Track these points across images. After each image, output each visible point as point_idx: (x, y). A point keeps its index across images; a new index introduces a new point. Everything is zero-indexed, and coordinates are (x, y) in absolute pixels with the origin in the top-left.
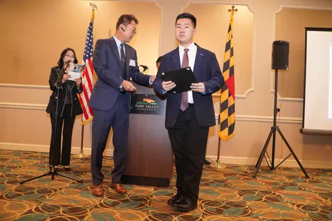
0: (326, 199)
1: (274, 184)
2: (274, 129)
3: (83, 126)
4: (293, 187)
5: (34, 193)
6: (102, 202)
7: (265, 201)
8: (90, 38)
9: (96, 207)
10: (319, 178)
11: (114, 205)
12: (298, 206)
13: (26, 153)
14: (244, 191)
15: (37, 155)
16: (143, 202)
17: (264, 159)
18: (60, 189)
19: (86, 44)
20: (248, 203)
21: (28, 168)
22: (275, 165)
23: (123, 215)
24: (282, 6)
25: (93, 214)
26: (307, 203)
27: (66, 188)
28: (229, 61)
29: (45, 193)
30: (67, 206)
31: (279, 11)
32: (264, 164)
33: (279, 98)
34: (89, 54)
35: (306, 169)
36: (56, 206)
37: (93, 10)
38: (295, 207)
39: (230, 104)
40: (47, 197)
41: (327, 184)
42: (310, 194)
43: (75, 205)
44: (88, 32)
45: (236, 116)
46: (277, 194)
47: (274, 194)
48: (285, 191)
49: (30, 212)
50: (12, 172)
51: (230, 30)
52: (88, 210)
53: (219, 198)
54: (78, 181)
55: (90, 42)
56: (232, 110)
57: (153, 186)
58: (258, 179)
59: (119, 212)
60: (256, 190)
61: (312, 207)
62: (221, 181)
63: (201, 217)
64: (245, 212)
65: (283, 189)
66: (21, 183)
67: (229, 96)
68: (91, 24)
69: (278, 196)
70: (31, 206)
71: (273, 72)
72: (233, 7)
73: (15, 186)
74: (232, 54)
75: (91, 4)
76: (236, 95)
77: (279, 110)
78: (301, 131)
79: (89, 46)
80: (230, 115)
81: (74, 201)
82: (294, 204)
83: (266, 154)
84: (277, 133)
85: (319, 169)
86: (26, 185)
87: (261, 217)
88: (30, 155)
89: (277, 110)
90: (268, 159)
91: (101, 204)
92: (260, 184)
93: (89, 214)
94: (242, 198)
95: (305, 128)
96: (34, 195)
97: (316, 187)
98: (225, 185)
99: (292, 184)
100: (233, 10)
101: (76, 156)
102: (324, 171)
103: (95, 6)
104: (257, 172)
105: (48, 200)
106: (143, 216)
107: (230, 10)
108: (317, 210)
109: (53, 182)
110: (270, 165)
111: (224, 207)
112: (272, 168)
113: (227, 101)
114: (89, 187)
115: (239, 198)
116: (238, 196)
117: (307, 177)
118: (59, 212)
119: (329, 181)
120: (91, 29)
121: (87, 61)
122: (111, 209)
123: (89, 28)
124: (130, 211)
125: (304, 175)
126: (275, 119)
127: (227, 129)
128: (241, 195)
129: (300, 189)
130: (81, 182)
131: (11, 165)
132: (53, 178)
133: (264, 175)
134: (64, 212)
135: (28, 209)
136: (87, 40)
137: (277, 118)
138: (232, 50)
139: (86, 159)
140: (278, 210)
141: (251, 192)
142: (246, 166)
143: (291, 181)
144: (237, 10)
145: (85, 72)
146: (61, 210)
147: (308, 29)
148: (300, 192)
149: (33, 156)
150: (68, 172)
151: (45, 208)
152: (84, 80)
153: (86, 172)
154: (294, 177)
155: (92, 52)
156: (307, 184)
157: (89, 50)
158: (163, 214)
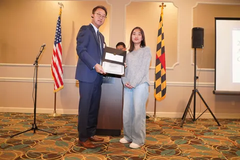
0: (234, 141)
1: (196, 131)
2: (194, 92)
3: (55, 93)
4: (209, 133)
5: (21, 144)
6: (72, 149)
7: (191, 144)
8: (59, 29)
9: (68, 153)
10: (228, 125)
11: (81, 151)
12: (215, 147)
13: (13, 114)
14: (174, 137)
15: (22, 115)
16: (102, 148)
17: (188, 113)
18: (40, 140)
19: (56, 33)
20: (179, 146)
21: (16, 126)
22: (196, 117)
23: (88, 158)
24: (197, 4)
25: (65, 158)
26: (220, 144)
27: (45, 139)
28: (161, 43)
29: (29, 143)
30: (46, 153)
31: (195, 6)
32: (189, 116)
33: (197, 69)
34: (58, 40)
35: (220, 119)
36: (37, 153)
37: (61, 8)
38: (213, 148)
39: (162, 74)
40: (31, 147)
41: (234, 130)
42: (222, 138)
43: (51, 152)
44: (58, 24)
45: (167, 82)
46: (199, 138)
47: (197, 138)
49: (19, 158)
50: (4, 129)
51: (161, 20)
52: (62, 155)
53: (157, 143)
54: (53, 134)
55: (59, 31)
56: (164, 79)
57: (108, 135)
58: (184, 128)
59: (85, 156)
60: (184, 136)
61: (224, 147)
62: (158, 131)
63: (145, 158)
64: (177, 152)
65: (203, 135)
66: (11, 137)
67: (162, 68)
68: (60, 18)
69: (200, 139)
70: (19, 154)
71: (192, 51)
72: (163, 4)
73: (6, 140)
74: (163, 38)
75: (59, 3)
76: (166, 68)
77: (198, 78)
78: (214, 92)
79: (58, 34)
80: (162, 82)
81: (52, 149)
82: (211, 145)
83: (189, 110)
84: (197, 94)
85: (227, 119)
86: (15, 138)
87: (188, 156)
88: (17, 116)
89: (196, 78)
90: (191, 113)
91: (71, 151)
92: (186, 131)
93: (63, 158)
94: (174, 142)
95: (217, 90)
97: (226, 132)
98: (161, 133)
99: (209, 131)
100: (163, 6)
101: (51, 116)
102: (231, 121)
103: (62, 5)
104: (184, 123)
105: (32, 149)
106: (103, 159)
107: (160, 6)
108: (228, 149)
109: (35, 135)
110: (193, 118)
111: (162, 149)
112: (194, 119)
113: (160, 72)
114: (62, 138)
115: (172, 143)
116: (171, 141)
117: (219, 125)
118: (41, 158)
119: (234, 127)
120: (60, 22)
121: (57, 45)
122: (79, 154)
123: (58, 21)
124: (93, 155)
125: (216, 124)
126: (195, 84)
127: (161, 92)
128: (173, 140)
129: (215, 134)
130: (56, 134)
131: (3, 123)
132: (35, 132)
133: (188, 125)
134: (44, 158)
135: (17, 156)
136: (57, 30)
137: (197, 83)
138: (163, 35)
139: (59, 117)
140: (201, 150)
141: (180, 137)
142: (175, 119)
143: (208, 129)
144: (165, 6)
145: (56, 54)
146: (42, 156)
147: (217, 19)
148: (215, 136)
149: (19, 116)
150: (45, 127)
151: (30, 155)
152: (55, 59)
153: (59, 127)
154: (209, 126)
155: (61, 39)
156: (219, 130)
157: (59, 37)
158: (118, 156)
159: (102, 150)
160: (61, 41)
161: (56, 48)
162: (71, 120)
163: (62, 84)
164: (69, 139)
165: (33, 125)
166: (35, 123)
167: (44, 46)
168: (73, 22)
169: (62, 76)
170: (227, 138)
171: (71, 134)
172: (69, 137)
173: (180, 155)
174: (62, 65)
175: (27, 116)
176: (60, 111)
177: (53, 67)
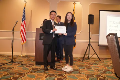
0: (106, 67)
1: (89, 63)
2: (89, 45)
3: (22, 45)
4: (95, 64)
5: (5, 69)
7: (86, 69)
8: (24, 13)
9: (28, 73)
10: (104, 61)
11: (35, 72)
12: (97, 70)
13: (1, 55)
14: (79, 66)
18: (15, 67)
19: (23, 15)
20: (80, 70)
21: (2, 61)
22: (90, 57)
23: (38, 75)
24: (91, 3)
25: (28, 75)
26: (100, 69)
27: (17, 67)
30: (18, 73)
32: (86, 57)
33: (91, 34)
34: (24, 19)
35: (100, 58)
36: (14, 73)
37: (25, 3)
38: (96, 70)
40: (11, 70)
41: (107, 63)
42: (101, 66)
43: (20, 72)
44: (24, 11)
46: (90, 66)
47: (89, 66)
48: (93, 65)
49: (5, 75)
51: (74, 10)
52: (26, 74)
55: (24, 15)
58: (84, 62)
59: (36, 74)
60: (83, 66)
63: (64, 75)
64: (79, 72)
65: (92, 65)
68: (25, 8)
70: (5, 73)
71: (88, 25)
72: (75, 3)
77: (91, 38)
78: (98, 45)
82: (95, 69)
83: (86, 53)
84: (90, 46)
85: (104, 58)
86: (2, 66)
87: (84, 74)
88: (3, 56)
89: (90, 38)
90: (87, 55)
91: (30, 72)
93: (26, 75)
95: (100, 44)
96: (5, 70)
99: (95, 63)
100: (75, 4)
101: (20, 56)
102: (106, 59)
103: (26, 2)
104: (84, 60)
105: (11, 71)
106: (45, 75)
107: (74, 4)
108: (103, 71)
109: (12, 65)
110: (88, 57)
112: (89, 58)
114: (25, 66)
115: (77, 68)
116: (77, 67)
117: (100, 61)
118: (15, 75)
119: (107, 61)
120: (25, 10)
121: (23, 21)
122: (34, 73)
123: (24, 9)
124: (40, 74)
126: (89, 41)
130: (22, 64)
132: (12, 64)
133: (86, 60)
134: (17, 75)
136: (23, 14)
137: (90, 41)
138: (75, 18)
139: (24, 57)
140: (90, 71)
141: (81, 66)
142: (80, 58)
143: (95, 62)
144: (76, 4)
145: (23, 26)
146: (16, 74)
147: (100, 10)
148: (98, 65)
149: (4, 56)
150: (17, 61)
151: (10, 74)
152: (22, 28)
153: (24, 61)
154: (96, 61)
155: (25, 18)
156: (100, 63)
157: (24, 18)
158: (52, 74)
159: (44, 71)
160: (25, 20)
161: (23, 23)
162: (30, 58)
163: (25, 40)
164: (29, 67)
165: (11, 60)
166: (12, 59)
167: (17, 22)
168: (31, 10)
169: (25, 37)
170: (103, 66)
171: (30, 65)
172: (29, 66)
173: (80, 73)
174: (26, 31)
175: (8, 56)
176: (25, 54)
177: (21, 32)
